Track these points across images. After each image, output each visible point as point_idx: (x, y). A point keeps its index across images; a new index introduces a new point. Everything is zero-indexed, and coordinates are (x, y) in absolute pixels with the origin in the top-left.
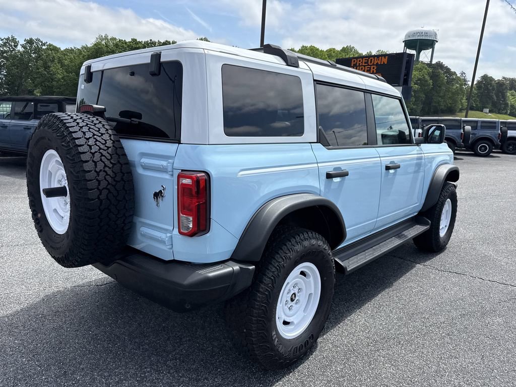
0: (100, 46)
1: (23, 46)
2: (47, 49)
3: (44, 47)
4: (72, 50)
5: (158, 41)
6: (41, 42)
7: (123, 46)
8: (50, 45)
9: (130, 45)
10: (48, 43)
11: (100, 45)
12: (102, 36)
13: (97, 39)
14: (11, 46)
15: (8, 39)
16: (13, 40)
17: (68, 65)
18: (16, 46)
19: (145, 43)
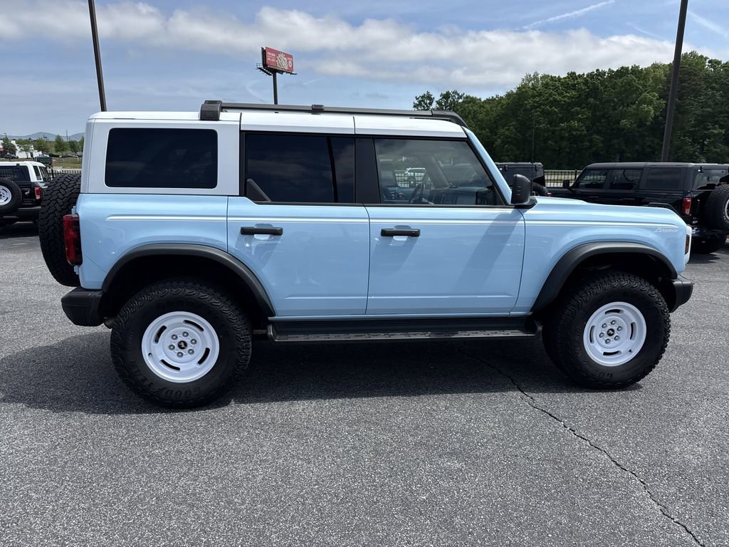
0: (524, 90)
1: (438, 102)
2: (463, 102)
3: (460, 101)
4: (493, 100)
5: (609, 69)
6: (458, 94)
7: (555, 85)
8: (467, 97)
9: (566, 82)
10: (465, 96)
11: (524, 88)
12: (530, 75)
13: (523, 80)
14: (426, 103)
15: (422, 97)
16: (428, 97)
17: (482, 120)
18: (431, 104)
19: (587, 76)
